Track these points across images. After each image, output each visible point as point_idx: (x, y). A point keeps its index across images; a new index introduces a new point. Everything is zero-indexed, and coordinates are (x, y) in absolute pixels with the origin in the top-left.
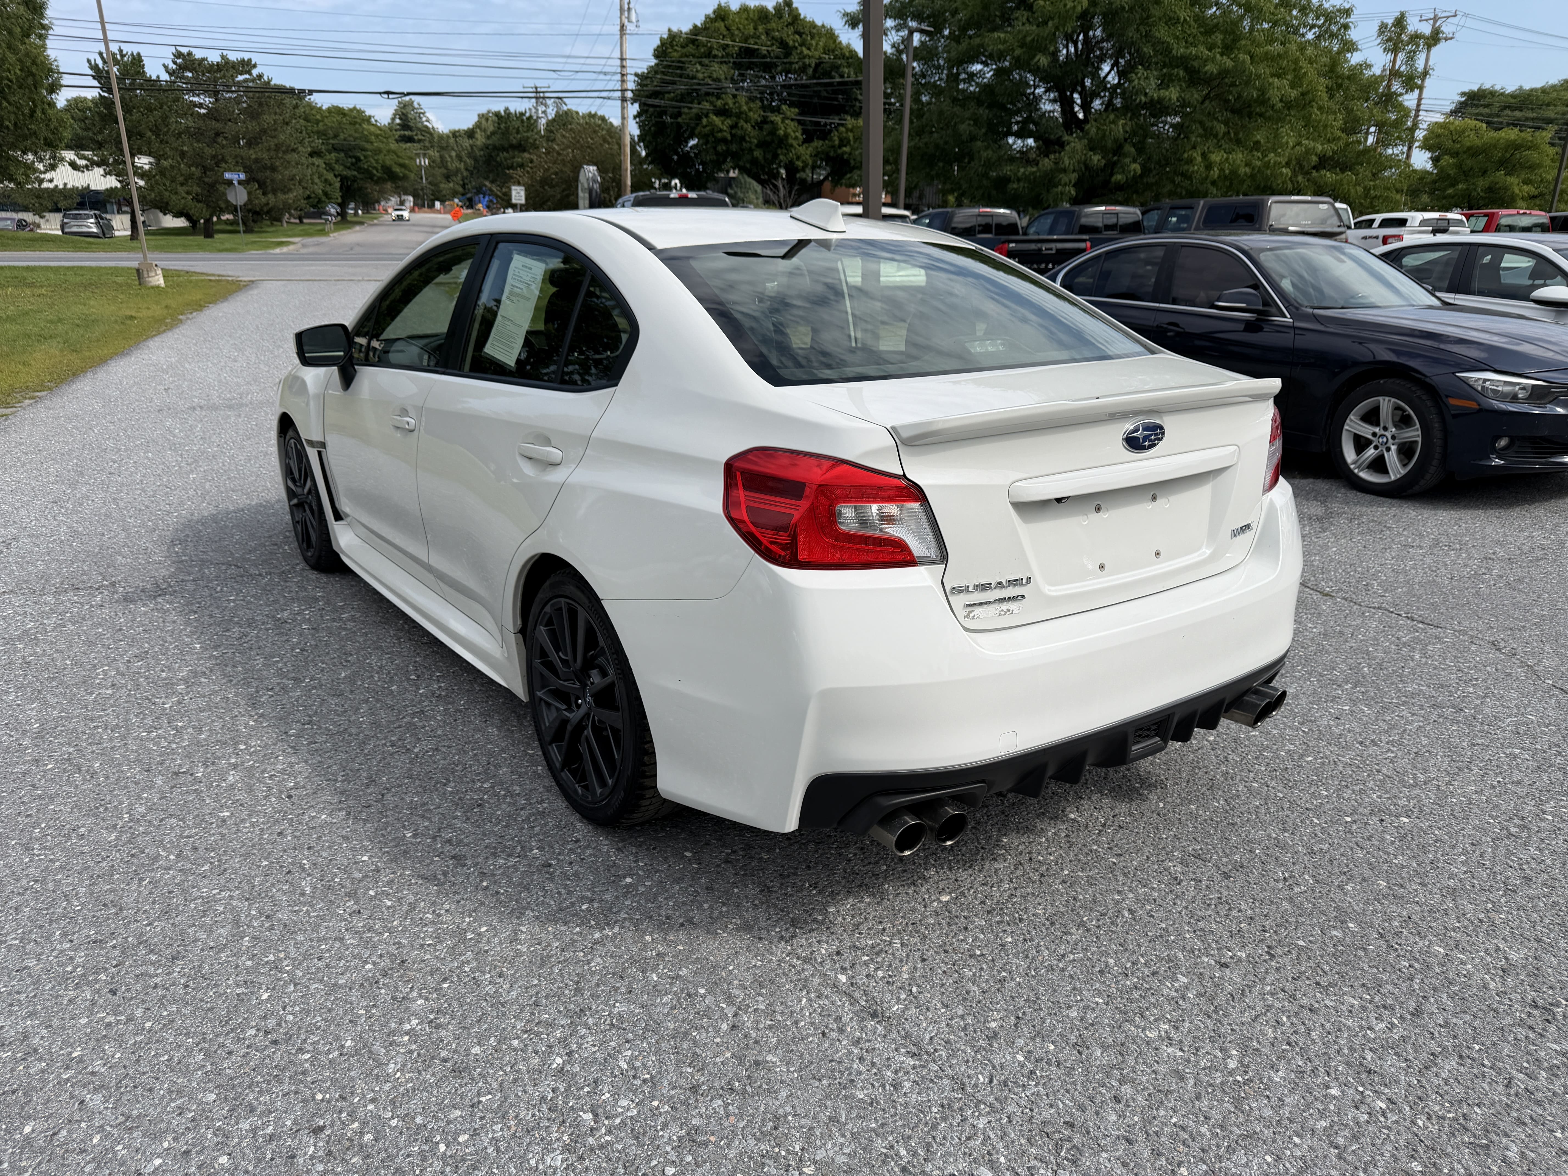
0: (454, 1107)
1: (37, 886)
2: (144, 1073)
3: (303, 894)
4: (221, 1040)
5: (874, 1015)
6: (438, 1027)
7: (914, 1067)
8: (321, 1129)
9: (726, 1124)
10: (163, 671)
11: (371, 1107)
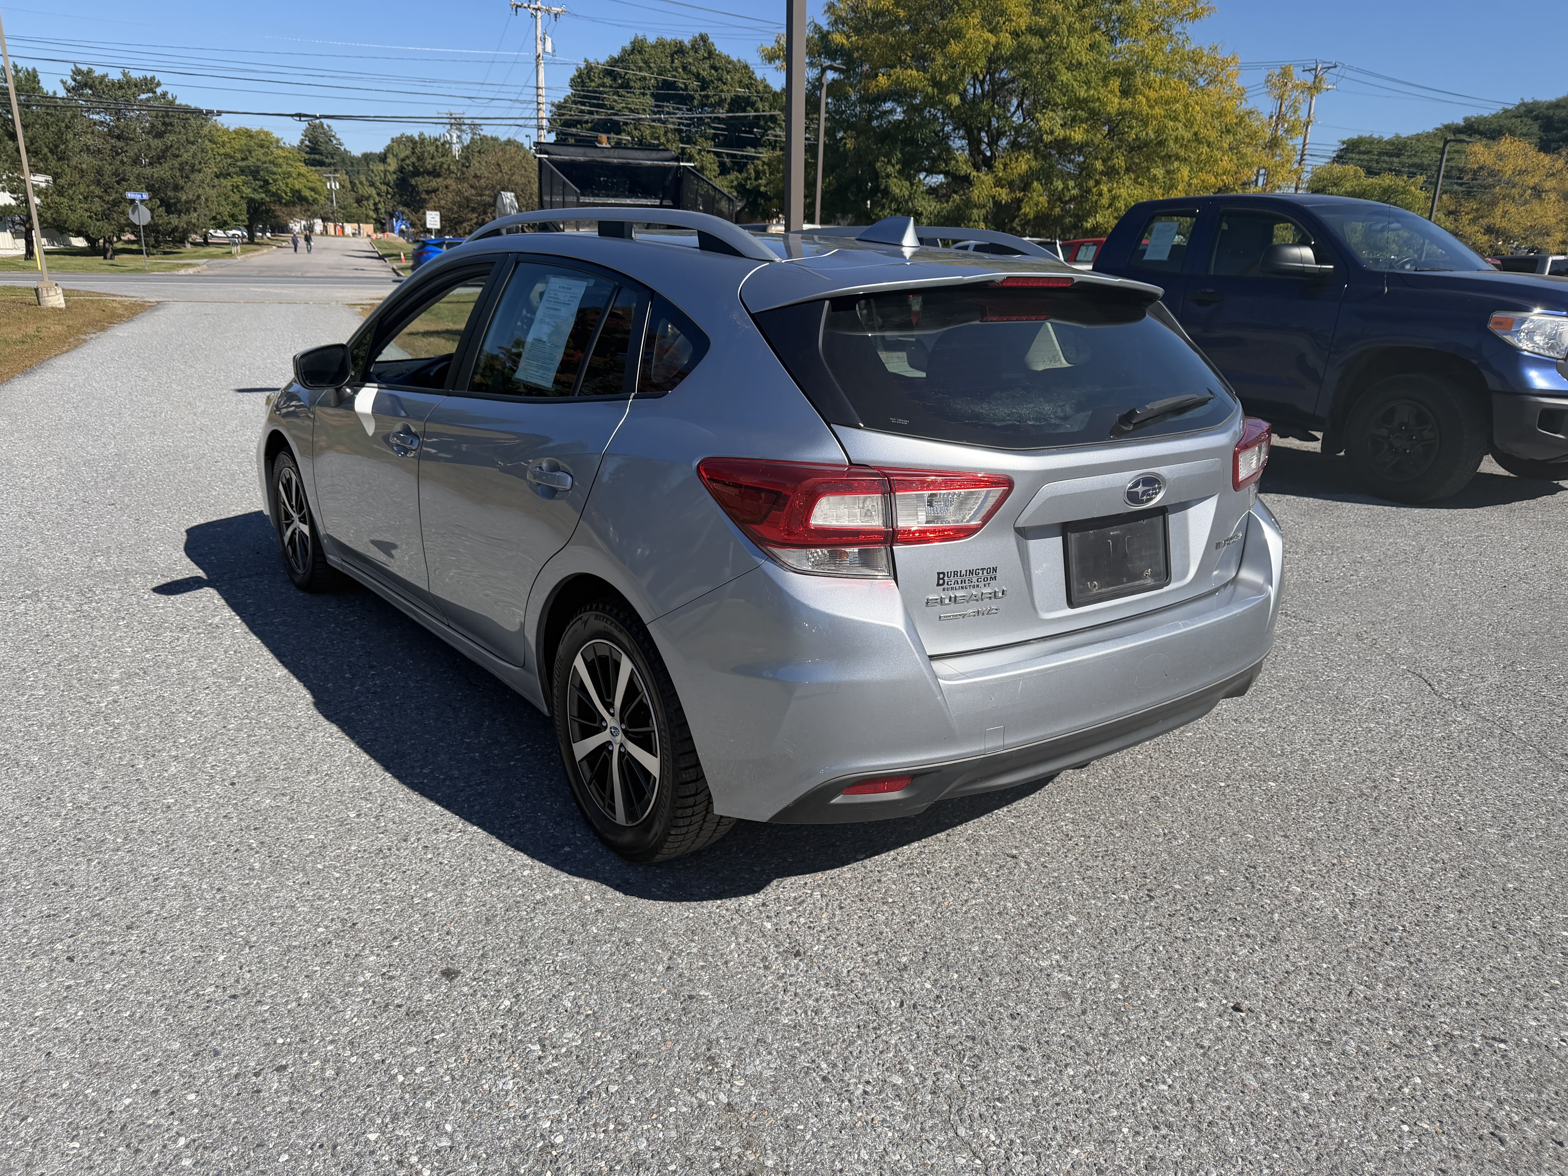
0: (410, 1044)
5: (797, 954)
6: (391, 978)
7: (833, 996)
10: (96, 673)
11: (330, 1047)
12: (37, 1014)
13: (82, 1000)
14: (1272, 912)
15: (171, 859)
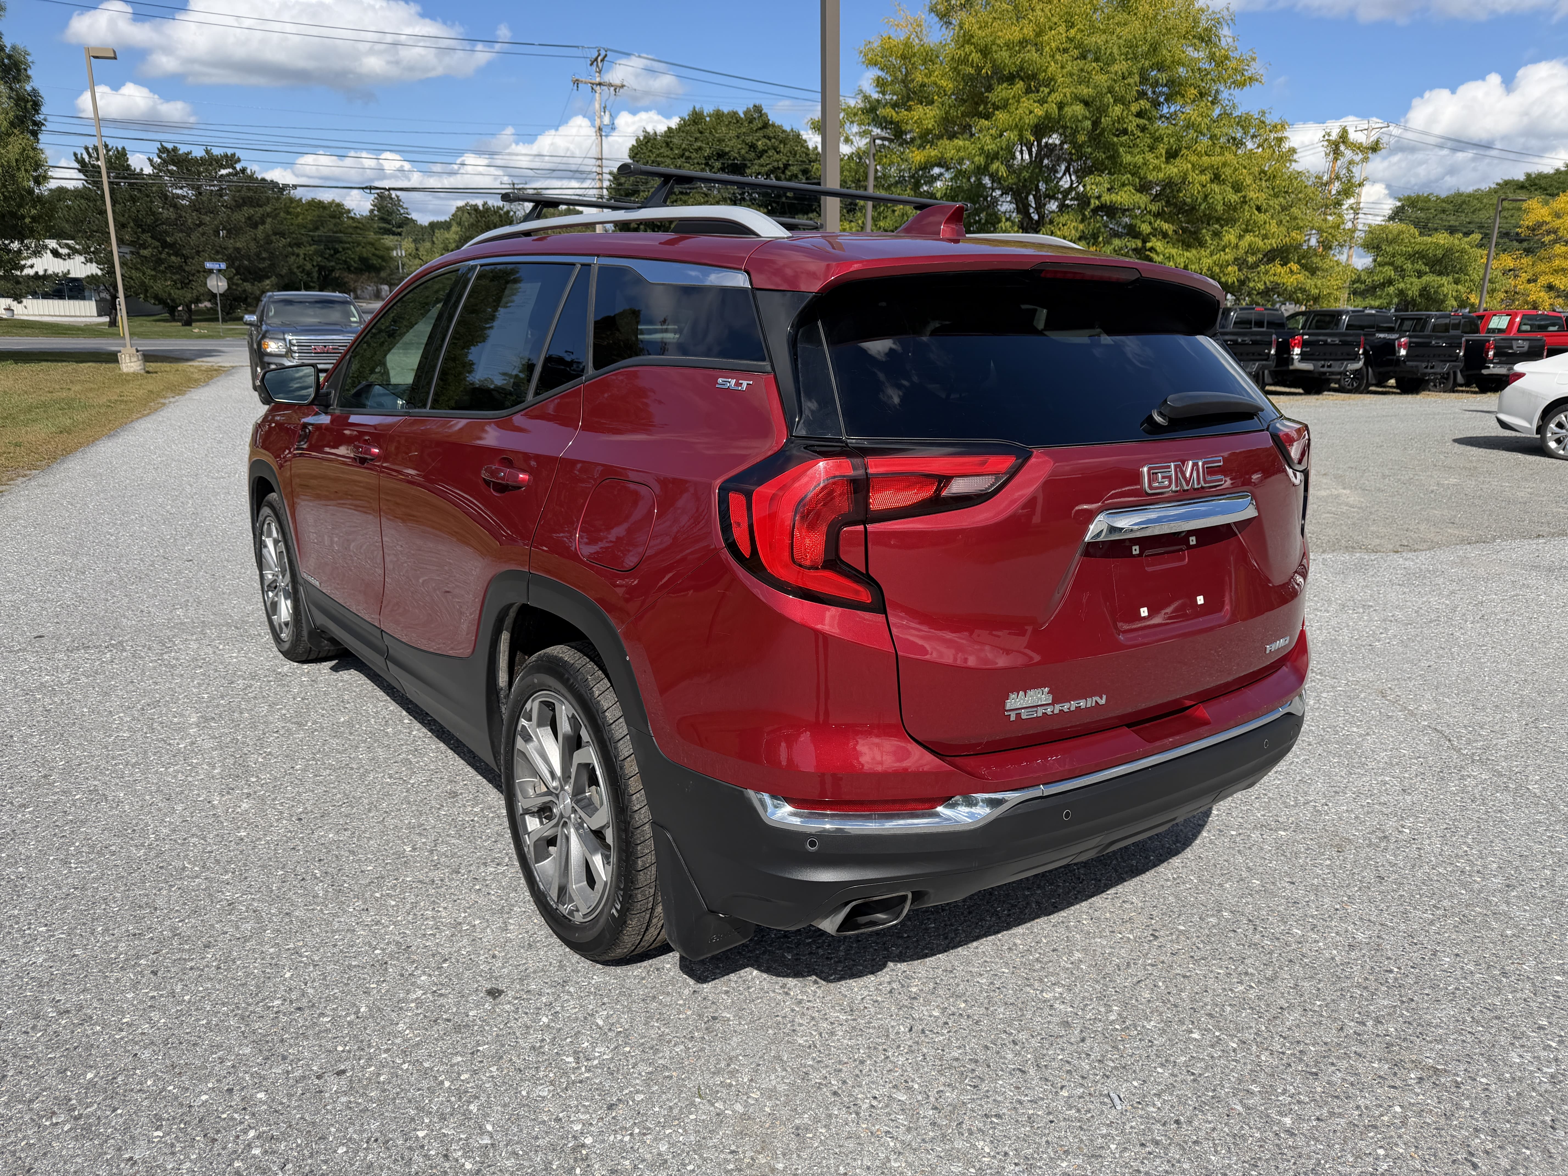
0: (456, 1054)
1: (77, 892)
2: (187, 1033)
3: (316, 896)
4: (251, 1008)
6: (441, 996)
7: (847, 1020)
9: (687, 1063)
10: (175, 717)
11: (384, 1055)
12: (124, 1020)
13: (163, 1009)
15: (244, 886)
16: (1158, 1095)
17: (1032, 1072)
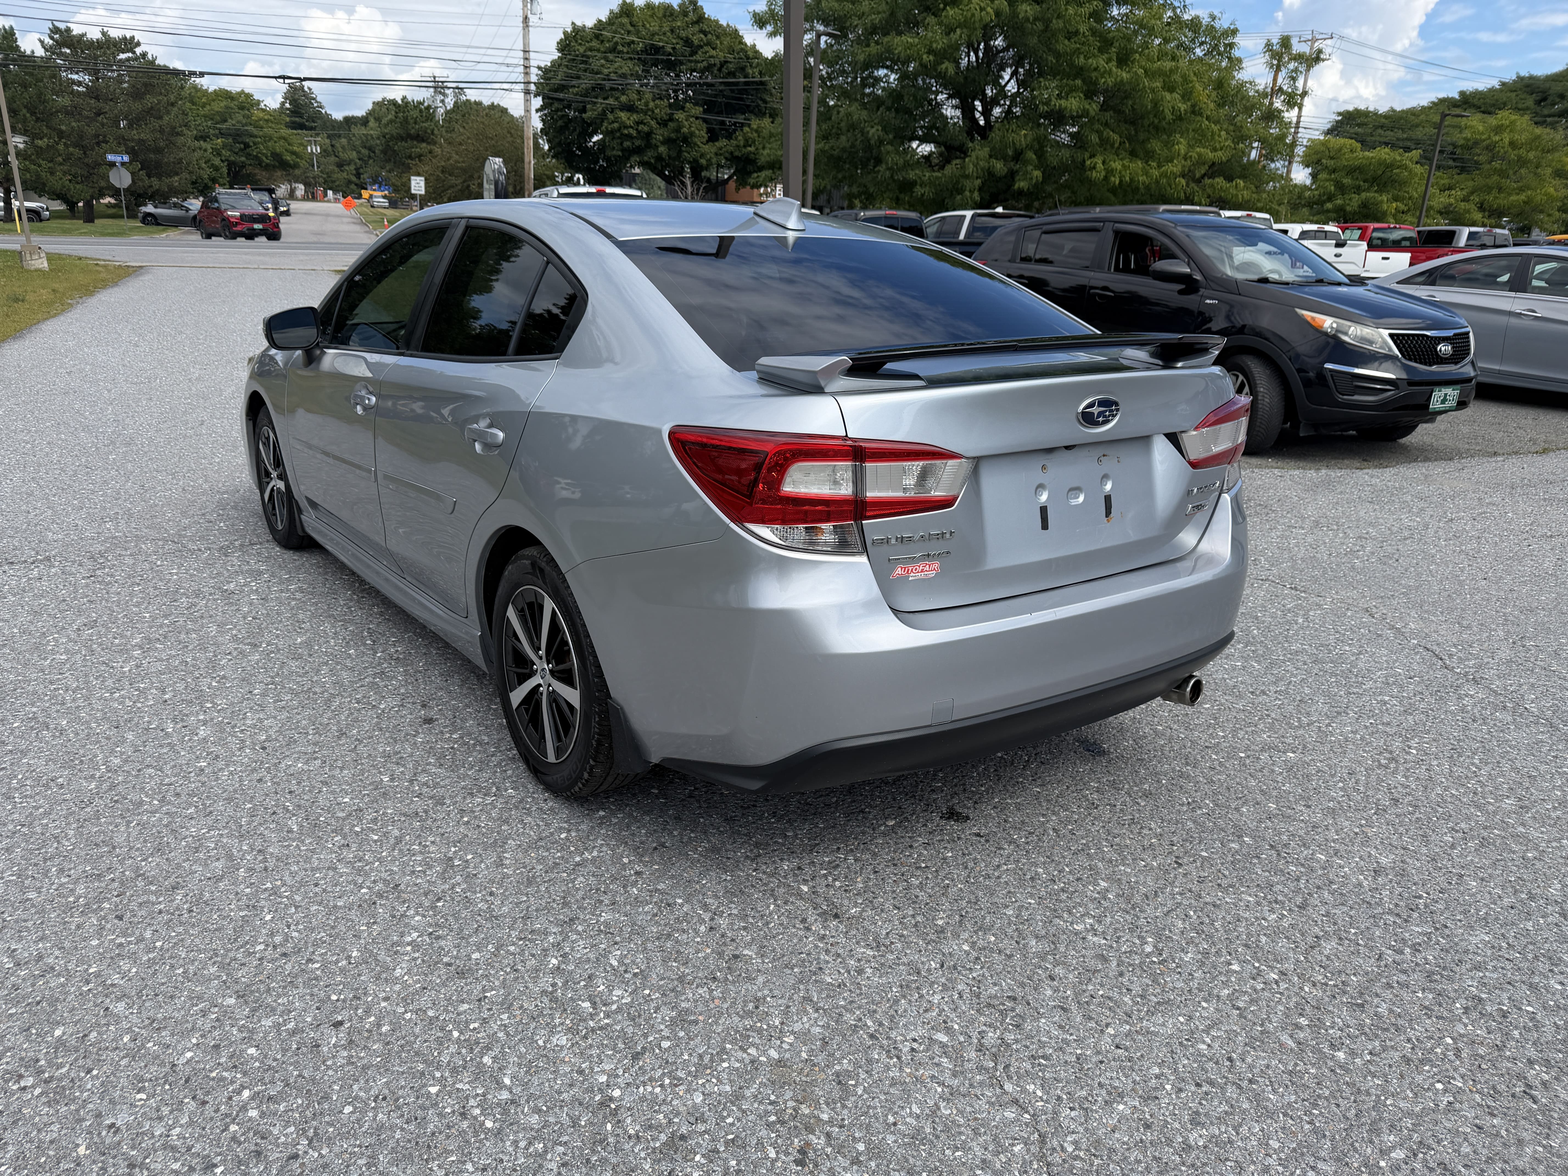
0: (462, 1002)
1: (24, 830)
2: (163, 984)
3: (290, 831)
4: (231, 955)
5: (835, 917)
6: (438, 938)
7: (874, 957)
8: (341, 1023)
9: (712, 1006)
10: (116, 638)
11: (383, 1004)
12: (91, 971)
13: (133, 957)
14: (1298, 880)
15: (210, 821)
16: (1207, 1031)
17: (1074, 1007)
